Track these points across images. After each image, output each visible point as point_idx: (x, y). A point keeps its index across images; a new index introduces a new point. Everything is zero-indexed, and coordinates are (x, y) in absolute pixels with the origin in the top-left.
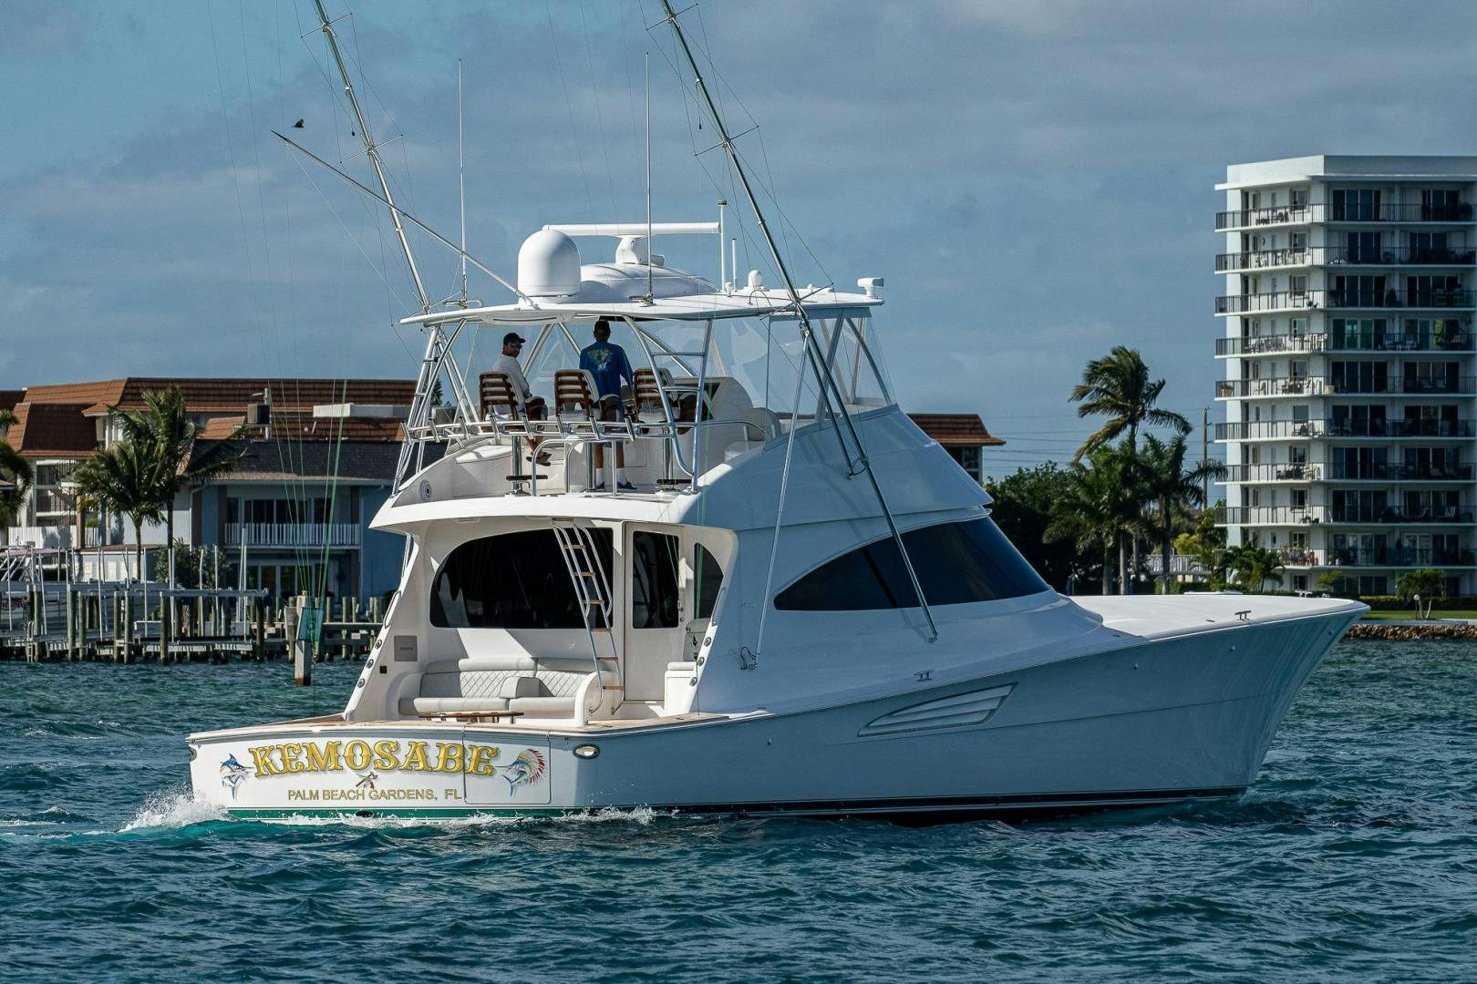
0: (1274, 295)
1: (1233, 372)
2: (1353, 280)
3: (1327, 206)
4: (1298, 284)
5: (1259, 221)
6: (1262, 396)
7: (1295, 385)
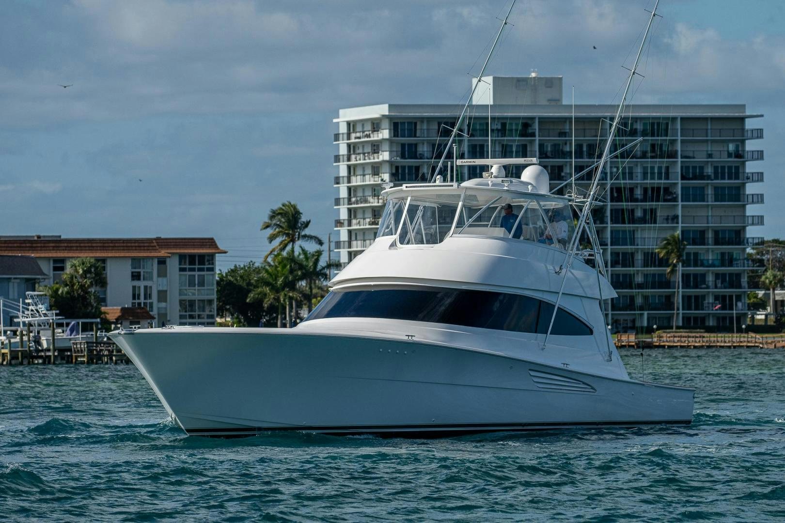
0: (364, 175)
1: (344, 215)
2: (404, 168)
3: (390, 130)
4: (376, 170)
5: (356, 138)
6: (358, 227)
7: (375, 222)
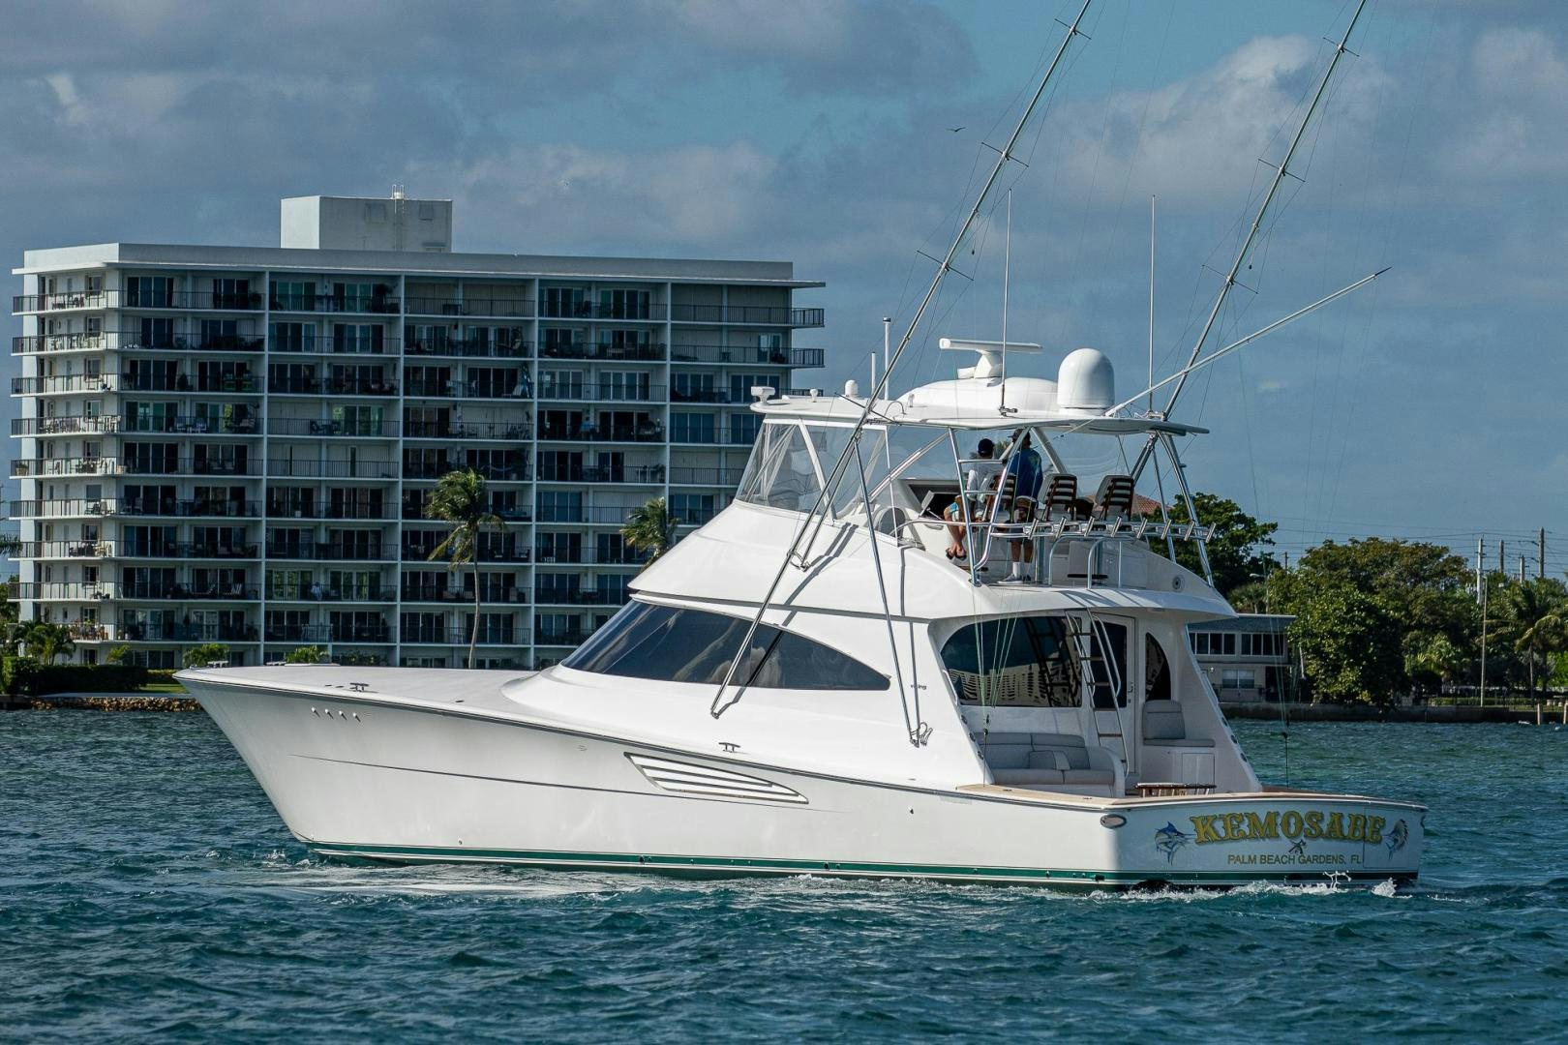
0: (69, 377)
1: (28, 451)
2: (146, 364)
3: (121, 292)
4: (92, 366)
5: (55, 306)
6: (56, 475)
7: (89, 465)
